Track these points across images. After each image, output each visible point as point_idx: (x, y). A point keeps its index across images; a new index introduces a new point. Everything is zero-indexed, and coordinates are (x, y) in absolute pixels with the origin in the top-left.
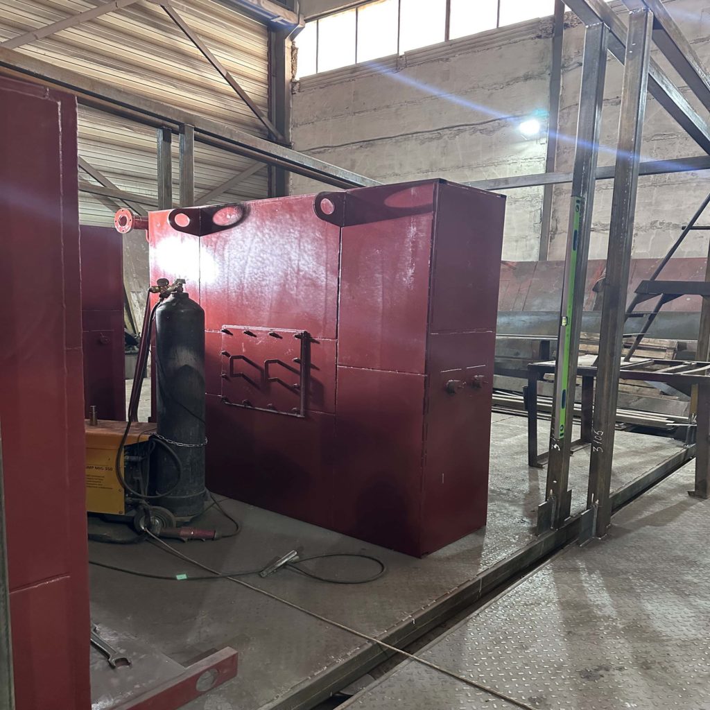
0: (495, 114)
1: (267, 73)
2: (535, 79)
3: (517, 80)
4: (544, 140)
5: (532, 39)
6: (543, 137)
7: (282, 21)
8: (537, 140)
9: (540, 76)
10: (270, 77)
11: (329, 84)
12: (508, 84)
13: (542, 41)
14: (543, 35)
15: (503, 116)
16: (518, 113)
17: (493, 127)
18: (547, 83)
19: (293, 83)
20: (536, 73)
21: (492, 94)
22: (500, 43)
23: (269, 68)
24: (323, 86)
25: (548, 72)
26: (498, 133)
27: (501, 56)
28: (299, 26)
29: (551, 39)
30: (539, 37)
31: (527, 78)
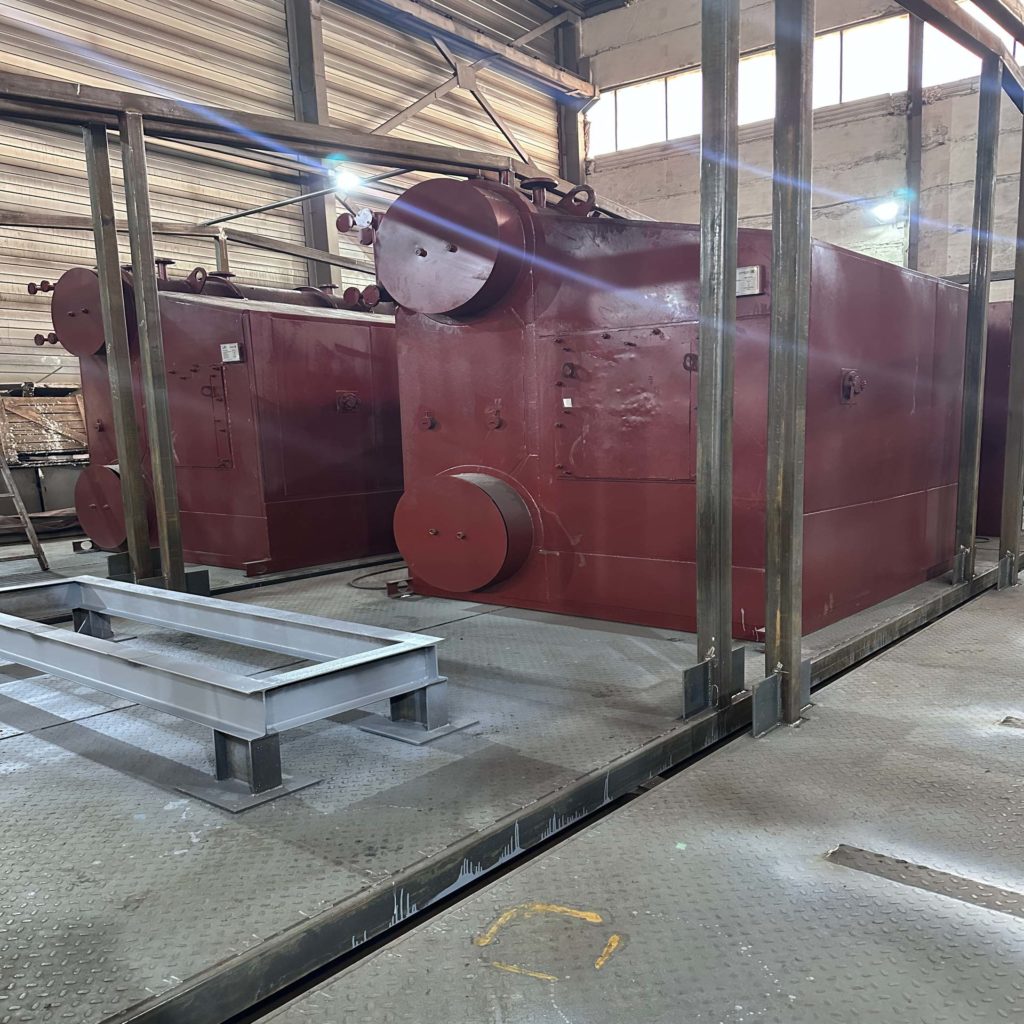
0: (841, 197)
1: (557, 151)
2: (888, 158)
3: (867, 159)
4: (902, 224)
5: (883, 115)
6: (900, 221)
7: (578, 94)
8: (893, 224)
9: (894, 155)
10: (561, 156)
11: (633, 164)
12: (857, 164)
13: (894, 119)
14: (896, 112)
15: (853, 199)
16: (870, 195)
17: (841, 210)
18: (903, 164)
19: (588, 162)
20: (889, 152)
21: (838, 174)
22: (844, 120)
23: (560, 146)
24: (625, 165)
25: (903, 151)
26: (848, 217)
27: (847, 134)
28: (595, 98)
29: (905, 117)
30: (891, 114)
31: (879, 158)
